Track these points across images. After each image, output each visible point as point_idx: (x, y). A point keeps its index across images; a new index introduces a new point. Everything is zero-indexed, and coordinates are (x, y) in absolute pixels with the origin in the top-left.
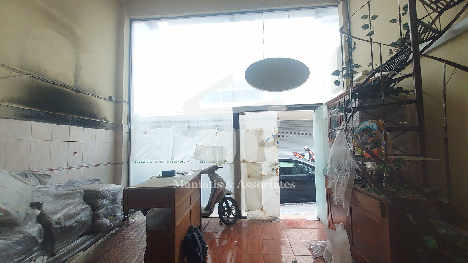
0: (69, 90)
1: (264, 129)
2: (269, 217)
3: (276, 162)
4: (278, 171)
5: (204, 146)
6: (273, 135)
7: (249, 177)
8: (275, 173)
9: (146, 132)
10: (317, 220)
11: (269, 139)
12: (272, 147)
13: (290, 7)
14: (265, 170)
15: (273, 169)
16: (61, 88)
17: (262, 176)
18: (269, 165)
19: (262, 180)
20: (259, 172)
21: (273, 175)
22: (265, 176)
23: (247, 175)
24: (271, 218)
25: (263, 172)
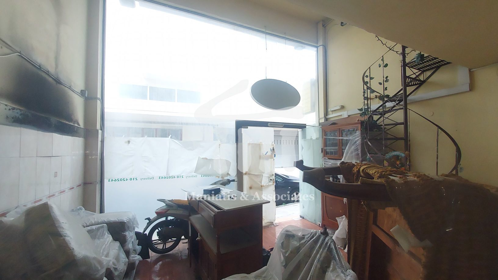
0: (50, 79)
1: (263, 144)
2: (267, 223)
3: (273, 174)
4: (274, 181)
5: (207, 159)
6: (270, 149)
7: (251, 188)
8: (271, 183)
9: (129, 142)
10: (301, 218)
11: (267, 152)
12: (270, 160)
13: (287, 37)
14: (265, 181)
15: (271, 180)
16: (44, 75)
17: (262, 186)
18: (268, 176)
19: (262, 190)
20: (260, 184)
21: (271, 185)
22: (264, 186)
23: (250, 186)
24: (269, 223)
25: (263, 184)
